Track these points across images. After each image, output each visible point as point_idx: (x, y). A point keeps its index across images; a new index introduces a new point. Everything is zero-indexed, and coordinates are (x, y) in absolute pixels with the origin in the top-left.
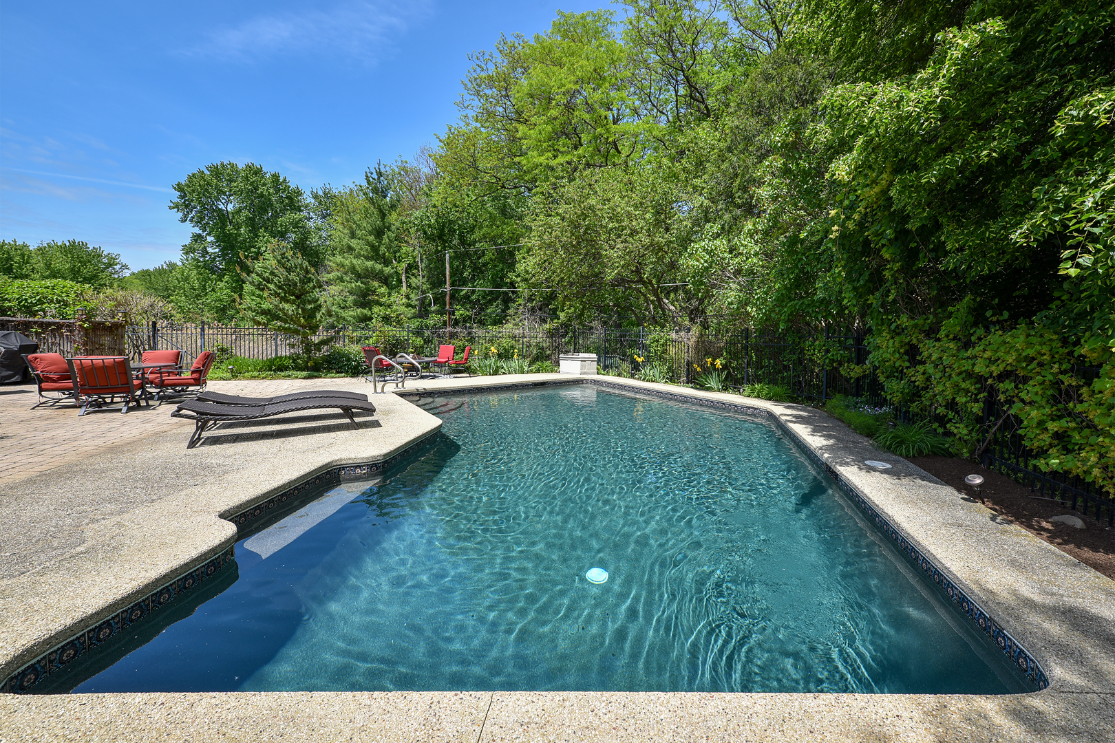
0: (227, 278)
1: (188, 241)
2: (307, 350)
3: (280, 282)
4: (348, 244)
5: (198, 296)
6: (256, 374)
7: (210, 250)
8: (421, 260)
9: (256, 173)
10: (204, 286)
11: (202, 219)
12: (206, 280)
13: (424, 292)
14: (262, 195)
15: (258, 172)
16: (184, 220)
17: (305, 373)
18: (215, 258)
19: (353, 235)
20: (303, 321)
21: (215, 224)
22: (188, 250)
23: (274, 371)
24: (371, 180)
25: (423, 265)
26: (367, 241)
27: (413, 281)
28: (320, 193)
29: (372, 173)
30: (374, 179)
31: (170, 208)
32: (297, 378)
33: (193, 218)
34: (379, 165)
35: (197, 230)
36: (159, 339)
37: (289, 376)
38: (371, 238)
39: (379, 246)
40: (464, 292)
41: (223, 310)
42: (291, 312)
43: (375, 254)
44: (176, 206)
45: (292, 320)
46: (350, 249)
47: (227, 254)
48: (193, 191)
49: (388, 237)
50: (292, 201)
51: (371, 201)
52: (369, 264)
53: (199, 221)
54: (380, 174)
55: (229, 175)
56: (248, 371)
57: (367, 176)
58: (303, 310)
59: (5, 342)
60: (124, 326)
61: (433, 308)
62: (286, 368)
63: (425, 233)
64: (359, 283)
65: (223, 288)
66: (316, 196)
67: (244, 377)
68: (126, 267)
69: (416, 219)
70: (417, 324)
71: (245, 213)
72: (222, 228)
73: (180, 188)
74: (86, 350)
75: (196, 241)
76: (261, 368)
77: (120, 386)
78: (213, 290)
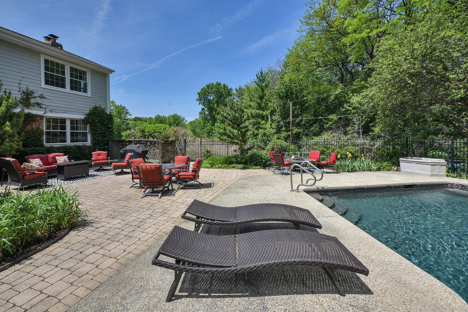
0: (210, 122)
1: (200, 111)
2: (242, 153)
3: (231, 118)
4: (249, 104)
5: (203, 129)
6: (220, 165)
7: (206, 113)
8: (277, 108)
9: (219, 85)
10: (204, 125)
11: (204, 103)
12: (205, 123)
13: (278, 122)
14: (220, 92)
15: (219, 84)
16: (199, 104)
17: (241, 166)
18: (207, 116)
19: (251, 100)
20: (240, 138)
22: (201, 113)
23: (228, 164)
24: (258, 76)
25: (278, 110)
26: (257, 102)
27: (274, 117)
28: (238, 88)
29: (259, 74)
30: (259, 76)
34: (261, 69)
35: (203, 107)
36: (187, 146)
37: (234, 167)
38: (258, 100)
39: (261, 103)
40: (298, 121)
41: (209, 133)
42: (236, 134)
43: (260, 107)
44: (198, 100)
45: (236, 138)
46: (250, 106)
47: (210, 114)
48: (202, 94)
49: (265, 99)
50: (229, 93)
51: (258, 85)
52: (258, 111)
53: (203, 104)
54: (262, 73)
55: (211, 87)
56: (217, 164)
57: (257, 75)
58: (241, 132)
59: (138, 150)
60: (175, 142)
61: (283, 129)
62: (233, 163)
63: (279, 95)
64: (254, 120)
66: (236, 90)
67: (215, 167)
68: (187, 121)
69: (276, 90)
70: (277, 136)
71: (216, 99)
72: (209, 105)
73: (199, 94)
74: (162, 152)
75: (202, 110)
76: (222, 163)
77: (158, 181)
78: (207, 126)
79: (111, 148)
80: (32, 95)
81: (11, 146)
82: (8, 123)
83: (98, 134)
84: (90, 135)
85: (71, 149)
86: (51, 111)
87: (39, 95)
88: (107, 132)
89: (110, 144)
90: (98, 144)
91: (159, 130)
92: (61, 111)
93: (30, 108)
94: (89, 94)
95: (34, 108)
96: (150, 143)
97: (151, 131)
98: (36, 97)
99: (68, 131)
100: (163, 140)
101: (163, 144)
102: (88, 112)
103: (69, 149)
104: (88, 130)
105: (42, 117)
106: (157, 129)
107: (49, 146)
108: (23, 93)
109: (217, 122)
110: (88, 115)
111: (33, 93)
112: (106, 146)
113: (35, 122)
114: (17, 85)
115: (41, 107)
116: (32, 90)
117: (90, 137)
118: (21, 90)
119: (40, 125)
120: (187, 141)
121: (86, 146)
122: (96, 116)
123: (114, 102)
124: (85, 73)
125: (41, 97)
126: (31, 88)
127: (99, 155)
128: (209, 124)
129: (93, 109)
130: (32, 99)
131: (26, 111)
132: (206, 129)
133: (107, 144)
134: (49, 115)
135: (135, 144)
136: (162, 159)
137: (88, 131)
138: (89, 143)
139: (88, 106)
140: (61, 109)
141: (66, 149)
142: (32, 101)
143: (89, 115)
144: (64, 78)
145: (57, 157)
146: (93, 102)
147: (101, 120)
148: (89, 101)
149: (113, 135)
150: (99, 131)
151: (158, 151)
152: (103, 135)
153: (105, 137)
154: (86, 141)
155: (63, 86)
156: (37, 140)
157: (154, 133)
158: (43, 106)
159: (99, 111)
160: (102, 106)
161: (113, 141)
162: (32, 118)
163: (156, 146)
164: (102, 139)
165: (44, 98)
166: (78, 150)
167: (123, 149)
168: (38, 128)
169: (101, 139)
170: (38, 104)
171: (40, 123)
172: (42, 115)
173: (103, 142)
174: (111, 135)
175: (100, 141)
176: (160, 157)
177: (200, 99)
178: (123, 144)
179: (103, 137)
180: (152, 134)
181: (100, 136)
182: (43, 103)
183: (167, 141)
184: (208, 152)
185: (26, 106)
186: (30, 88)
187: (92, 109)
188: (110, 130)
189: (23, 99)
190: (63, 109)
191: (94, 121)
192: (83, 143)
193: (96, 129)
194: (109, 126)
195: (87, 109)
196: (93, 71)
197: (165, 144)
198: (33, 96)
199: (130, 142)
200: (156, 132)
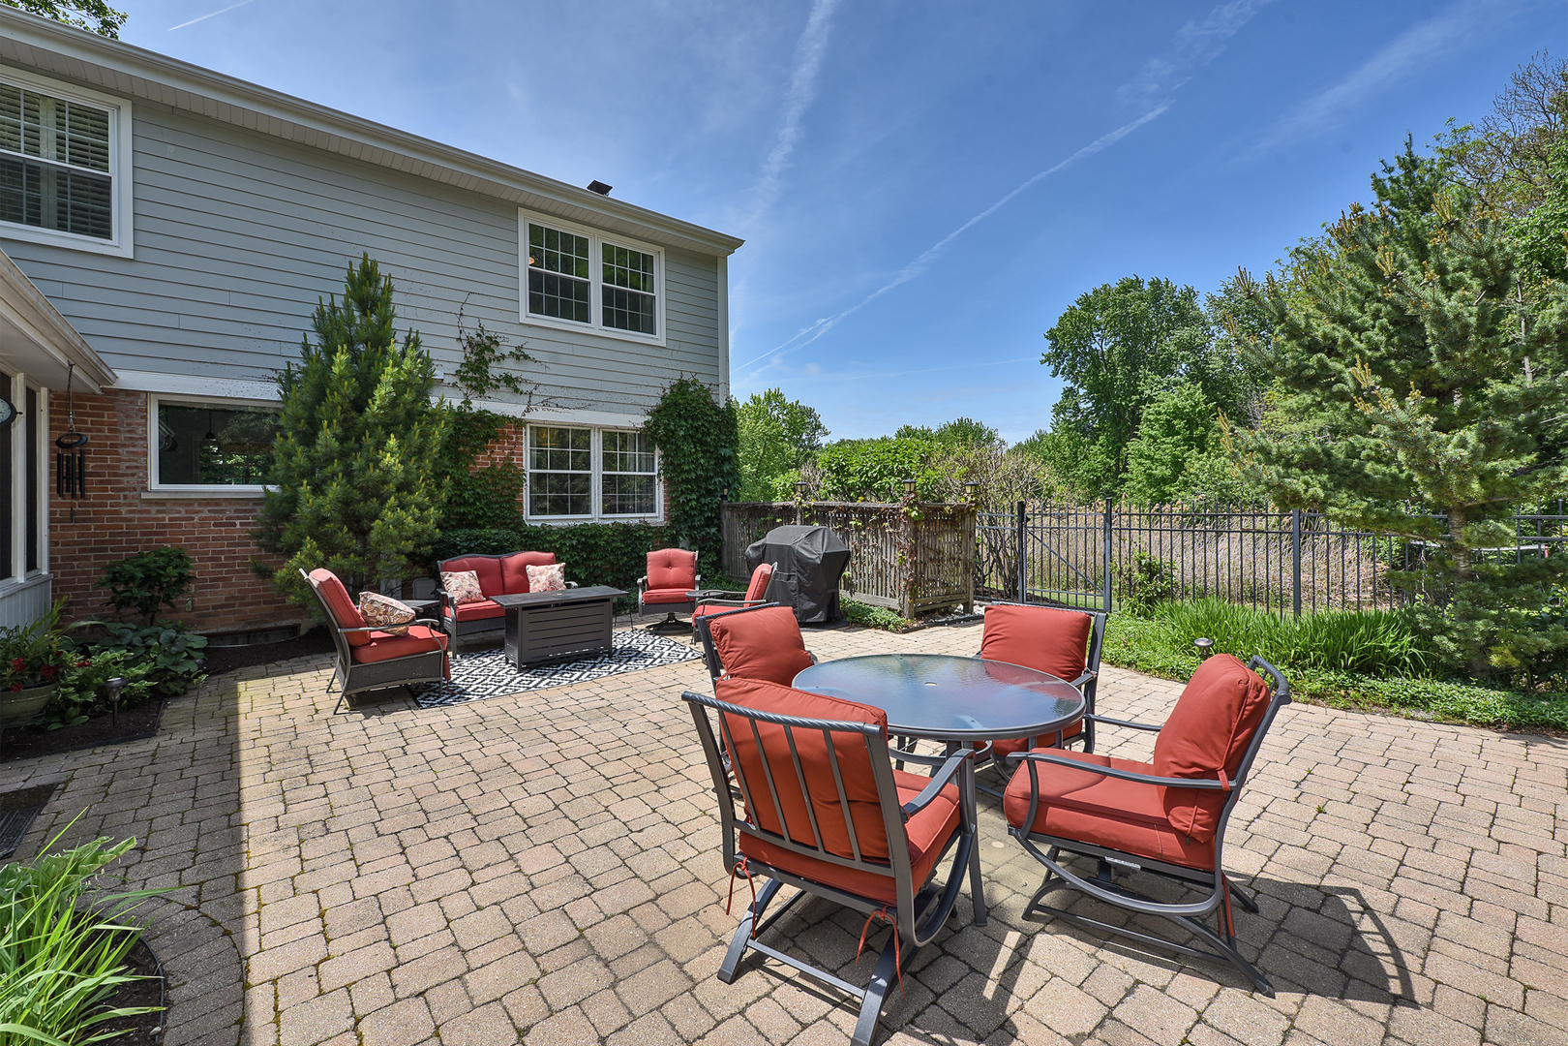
1: (1058, 399)
5: (1068, 467)
7: (1082, 406)
10: (1076, 453)
11: (1074, 367)
12: (1077, 445)
15: (1133, 285)
16: (1055, 375)
18: (1087, 416)
21: (1088, 372)
22: (1059, 409)
23: (1352, 670)
24: (1388, 185)
29: (1391, 172)
30: (1395, 181)
31: (1042, 362)
32: (1459, 717)
33: (1064, 369)
35: (1069, 384)
36: (1029, 537)
44: (1048, 359)
47: (1101, 409)
48: (1065, 334)
50: (1182, 312)
53: (1071, 373)
54: (1411, 165)
55: (1102, 301)
57: (1376, 181)
59: (808, 547)
60: (973, 514)
62: (1390, 666)
65: (1097, 456)
72: (1095, 375)
73: (1052, 335)
74: (914, 564)
75: (1067, 397)
76: (1299, 657)
77: (857, 864)
78: (1086, 457)
79: (728, 535)
80: (493, 352)
81: (399, 524)
82: (392, 442)
83: (687, 481)
84: (662, 486)
85: (601, 536)
86: (545, 403)
87: (514, 350)
88: (716, 474)
89: (725, 522)
90: (685, 520)
91: (902, 463)
92: (575, 403)
93: (487, 394)
94: (660, 337)
95: (499, 395)
96: (862, 519)
97: (872, 468)
98: (503, 357)
99: (597, 472)
100: (916, 503)
101: (916, 523)
102: (656, 402)
103: (593, 536)
104: (656, 467)
105: (519, 424)
106: (894, 461)
107: (539, 525)
108: (470, 343)
109: (1135, 436)
110: (658, 413)
111: (497, 343)
112: (713, 530)
113: (498, 442)
114: (454, 320)
115: (516, 390)
116: (492, 335)
117: (662, 494)
118: (463, 337)
119: (513, 454)
120: (1028, 510)
121: (647, 528)
122: (679, 416)
123: (781, 395)
124: (648, 261)
125: (520, 355)
126: (492, 329)
127: (669, 565)
128: (1095, 448)
129: (672, 392)
130: (493, 364)
131: (477, 405)
132: (1084, 466)
133: (716, 521)
134: (541, 416)
135: (807, 522)
136: (914, 597)
137: (656, 473)
138: (658, 517)
139: (657, 382)
140: (573, 394)
141: (586, 536)
142: (495, 371)
143: (659, 411)
144: (587, 284)
145: (530, 569)
146: (673, 365)
147: (697, 429)
148: (661, 363)
149: (736, 485)
150: (689, 471)
151: (893, 557)
152: (703, 485)
153: (709, 493)
154: (652, 509)
155: (583, 316)
156: (504, 505)
157: (883, 476)
158: (523, 387)
159: (690, 397)
160: (701, 379)
161: (733, 508)
162: (490, 427)
163: (884, 535)
164: (697, 500)
165: (526, 357)
166: (623, 541)
167: (756, 544)
168: (508, 463)
169: (694, 503)
170: (509, 380)
171: (515, 444)
172: (518, 416)
173: (702, 512)
174: (729, 486)
175: (692, 508)
176: (903, 583)
177: (1055, 358)
178: (765, 522)
179: (703, 496)
180: (876, 480)
181: (692, 491)
182: (525, 376)
183: (936, 510)
184: (1151, 571)
185: (474, 388)
186: (488, 326)
187: (668, 391)
188: (726, 468)
189: (468, 364)
190: (581, 394)
191: (673, 432)
192: (642, 515)
193: (680, 465)
194: (723, 452)
195: (653, 392)
196: (674, 253)
197: (928, 521)
198: (497, 354)
199: (787, 514)
200: (892, 473)
